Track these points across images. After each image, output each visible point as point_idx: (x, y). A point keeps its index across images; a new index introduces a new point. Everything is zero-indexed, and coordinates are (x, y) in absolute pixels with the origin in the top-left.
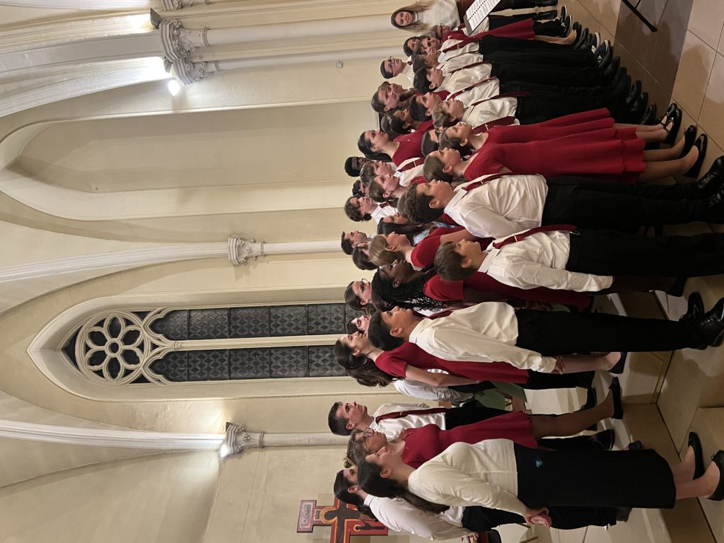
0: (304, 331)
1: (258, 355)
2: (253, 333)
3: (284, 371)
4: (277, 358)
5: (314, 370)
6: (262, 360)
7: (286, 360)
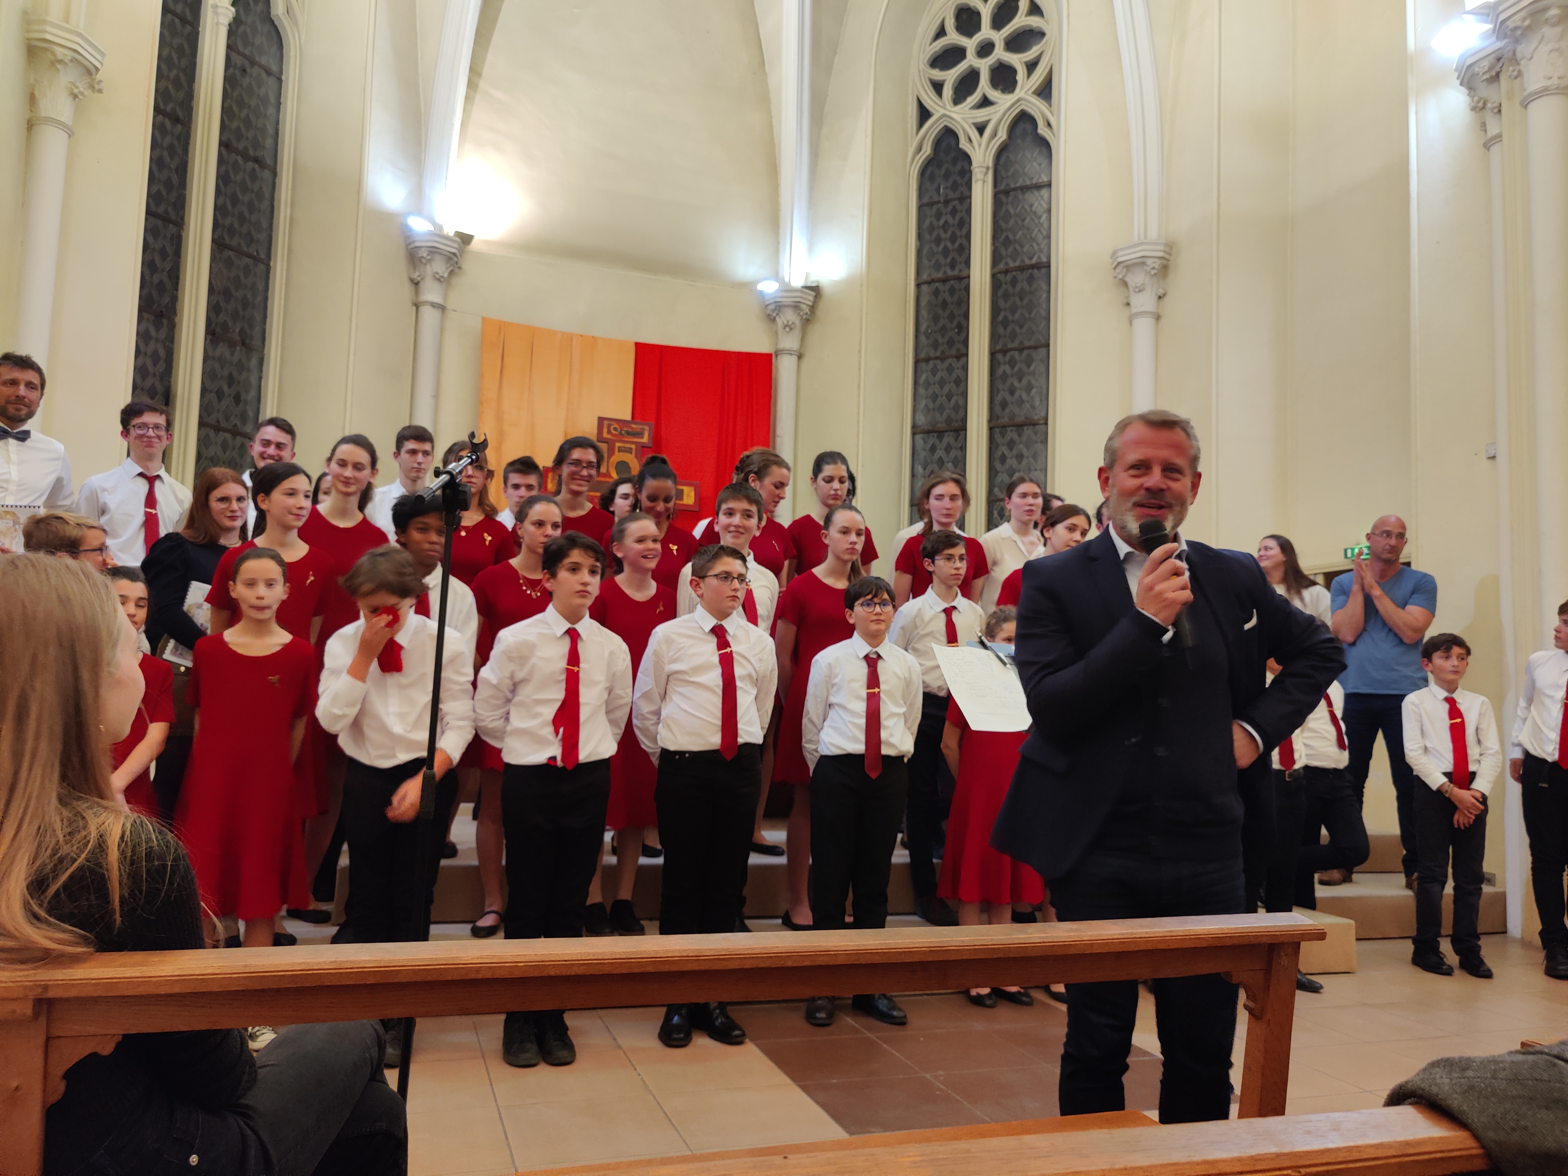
0: (998, 418)
1: (959, 333)
2: (1000, 318)
3: (927, 384)
4: (950, 369)
5: (925, 442)
6: (948, 343)
7: (946, 389)
